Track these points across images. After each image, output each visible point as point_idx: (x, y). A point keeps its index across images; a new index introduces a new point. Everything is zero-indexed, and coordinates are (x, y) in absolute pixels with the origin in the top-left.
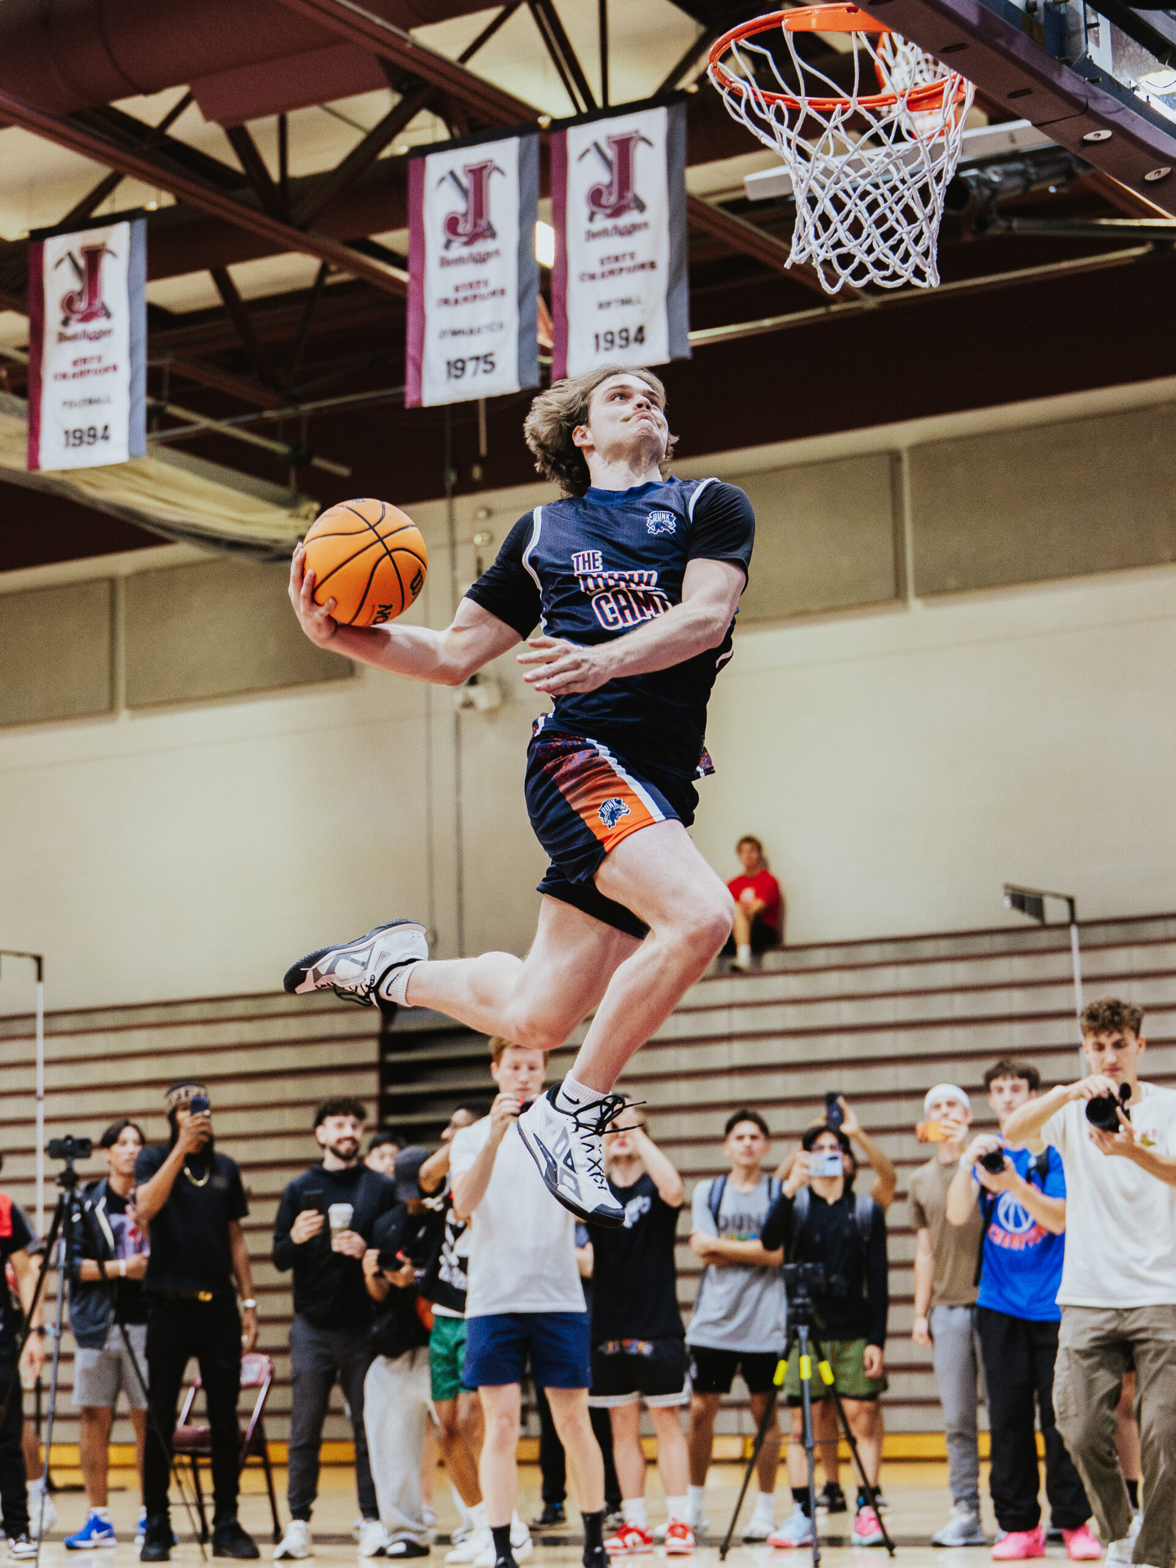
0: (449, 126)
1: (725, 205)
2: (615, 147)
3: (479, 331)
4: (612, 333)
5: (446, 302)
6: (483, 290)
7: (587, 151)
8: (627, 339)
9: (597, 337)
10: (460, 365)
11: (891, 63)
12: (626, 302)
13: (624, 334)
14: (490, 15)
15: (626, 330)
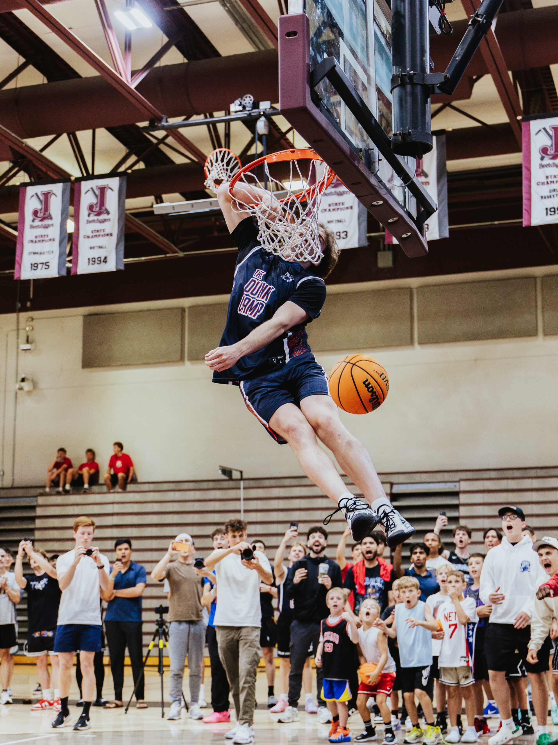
0: (30, 177)
1: (132, 214)
2: (99, 190)
3: (44, 253)
4: (94, 258)
5: (32, 241)
6: (46, 238)
7: (89, 190)
8: (100, 261)
9: (89, 259)
10: (36, 265)
11: (210, 169)
12: (100, 247)
13: (99, 259)
14: (52, 137)
15: (100, 258)
